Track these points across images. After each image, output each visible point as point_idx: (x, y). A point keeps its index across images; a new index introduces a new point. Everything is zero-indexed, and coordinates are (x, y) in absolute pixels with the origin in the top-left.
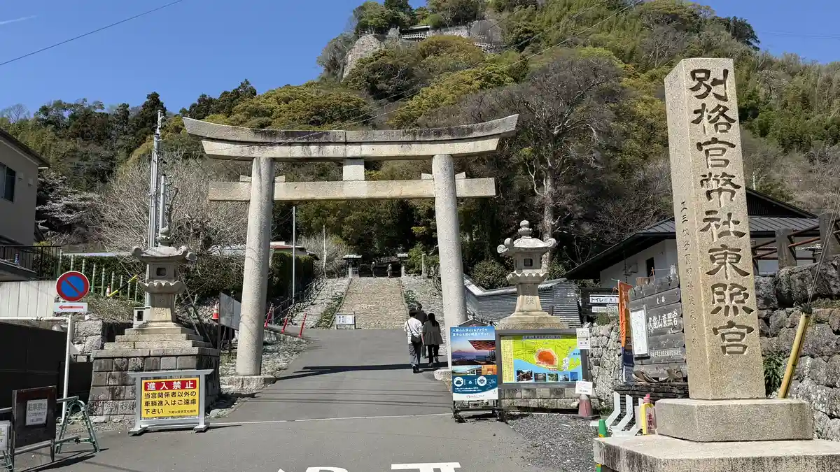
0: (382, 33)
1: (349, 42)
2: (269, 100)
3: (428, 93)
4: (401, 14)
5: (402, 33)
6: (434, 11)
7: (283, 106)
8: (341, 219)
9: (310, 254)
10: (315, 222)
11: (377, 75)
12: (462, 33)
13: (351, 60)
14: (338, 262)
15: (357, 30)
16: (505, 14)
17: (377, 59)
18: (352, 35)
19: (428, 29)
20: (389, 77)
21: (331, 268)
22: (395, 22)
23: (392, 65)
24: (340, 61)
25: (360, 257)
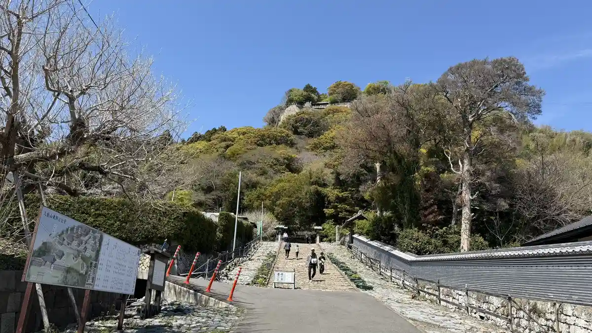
0: (301, 105)
1: (282, 109)
2: (233, 133)
3: (328, 134)
4: (313, 95)
5: (312, 105)
6: (331, 94)
7: (241, 136)
8: (274, 203)
9: (251, 223)
10: (256, 204)
11: (298, 124)
12: (347, 105)
13: (283, 118)
14: (271, 231)
15: (287, 102)
16: (373, 96)
17: (298, 115)
18: (283, 105)
19: (328, 104)
20: (305, 126)
21: (265, 235)
22: (308, 99)
23: (307, 119)
24: (276, 119)
25: (287, 228)
